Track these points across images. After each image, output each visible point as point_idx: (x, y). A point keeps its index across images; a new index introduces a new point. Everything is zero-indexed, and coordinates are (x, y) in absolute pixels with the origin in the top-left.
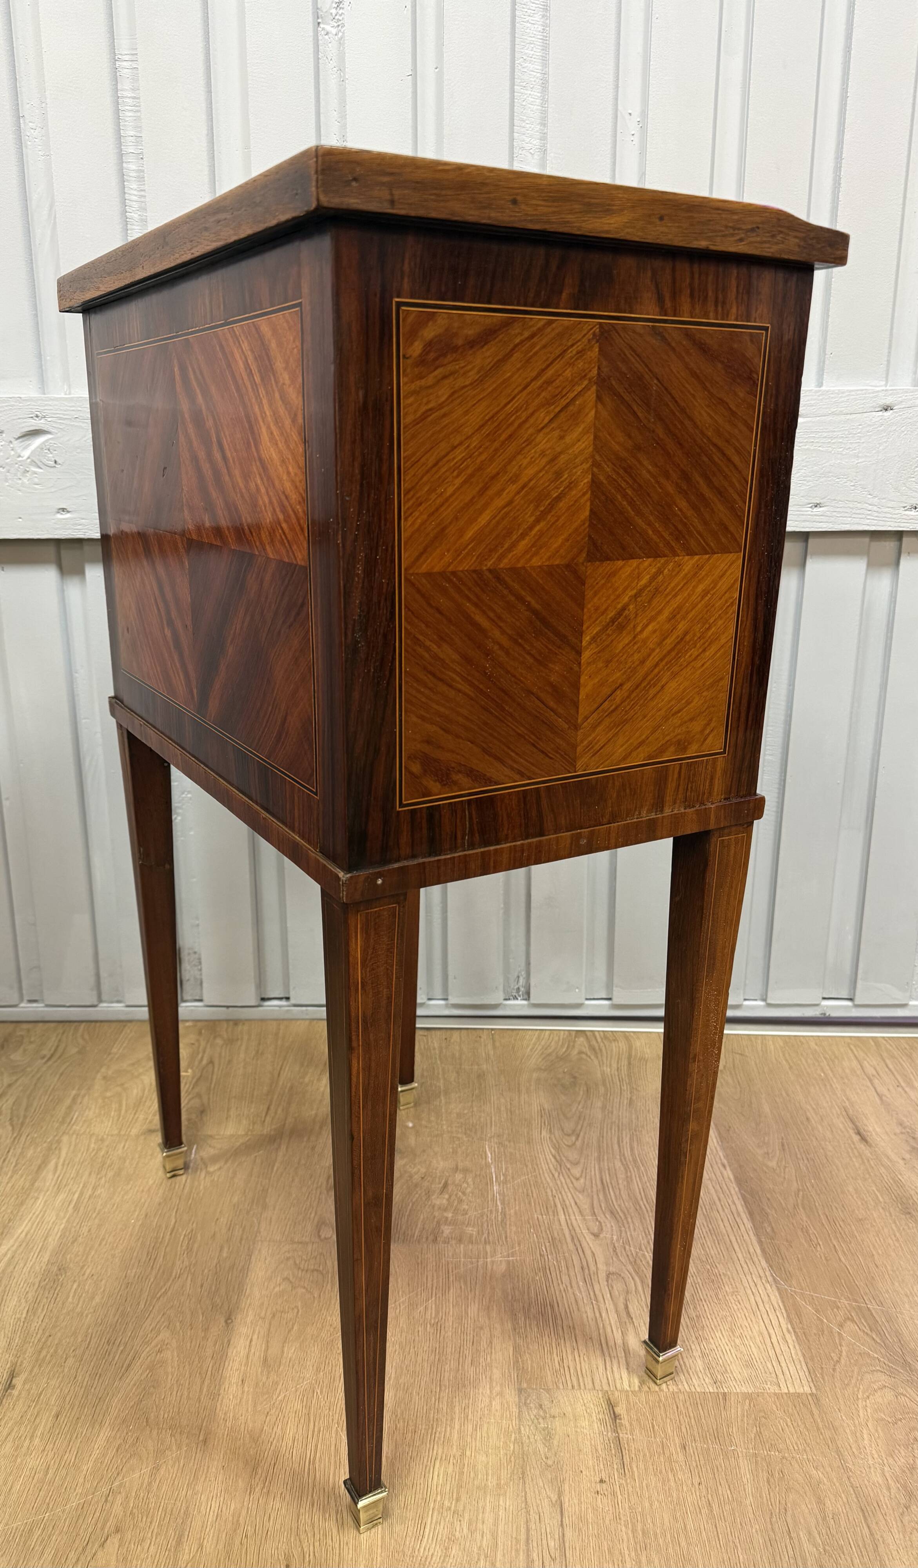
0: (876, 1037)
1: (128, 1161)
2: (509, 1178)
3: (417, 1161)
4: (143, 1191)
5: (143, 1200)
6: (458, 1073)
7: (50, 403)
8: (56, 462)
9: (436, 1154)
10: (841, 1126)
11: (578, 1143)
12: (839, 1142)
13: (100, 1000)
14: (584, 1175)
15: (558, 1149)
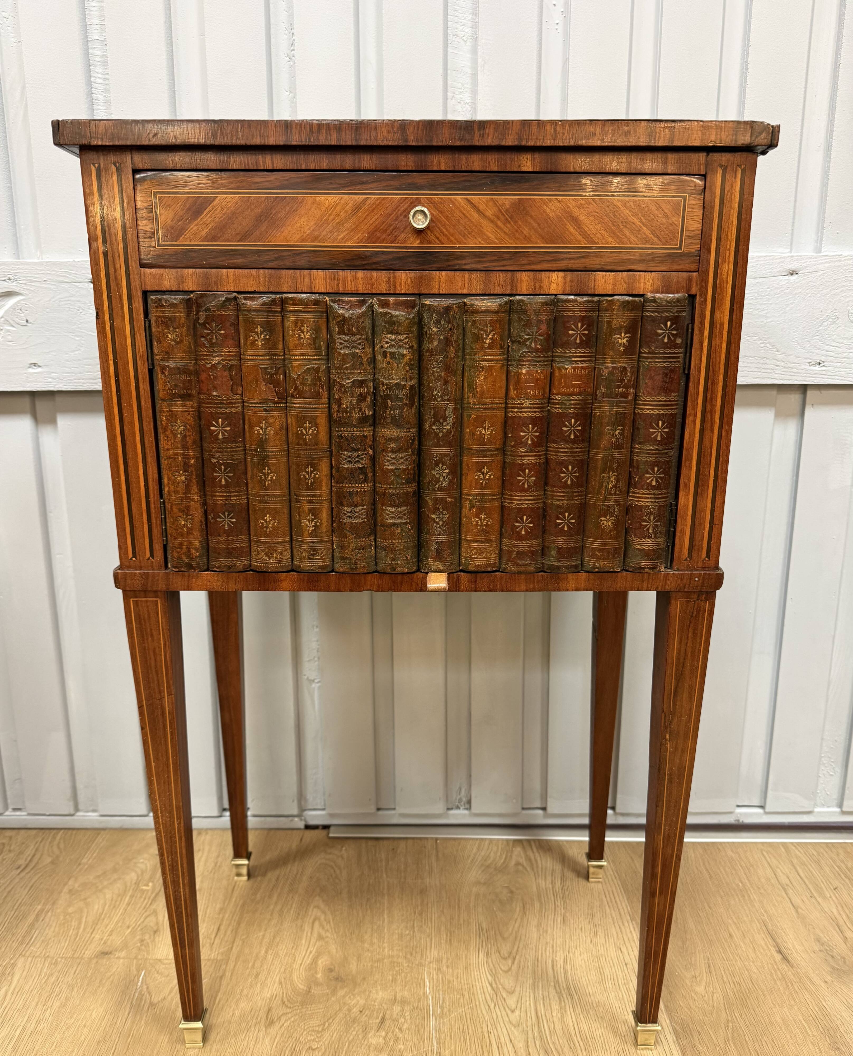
0: (785, 843)
1: (76, 989)
2: (445, 1010)
3: (356, 991)
4: (85, 1026)
5: (83, 1038)
6: (402, 888)
7: (21, 267)
8: (27, 321)
9: (376, 982)
10: (762, 943)
11: (514, 967)
12: (762, 962)
13: (77, 809)
14: (519, 1005)
15: (494, 975)
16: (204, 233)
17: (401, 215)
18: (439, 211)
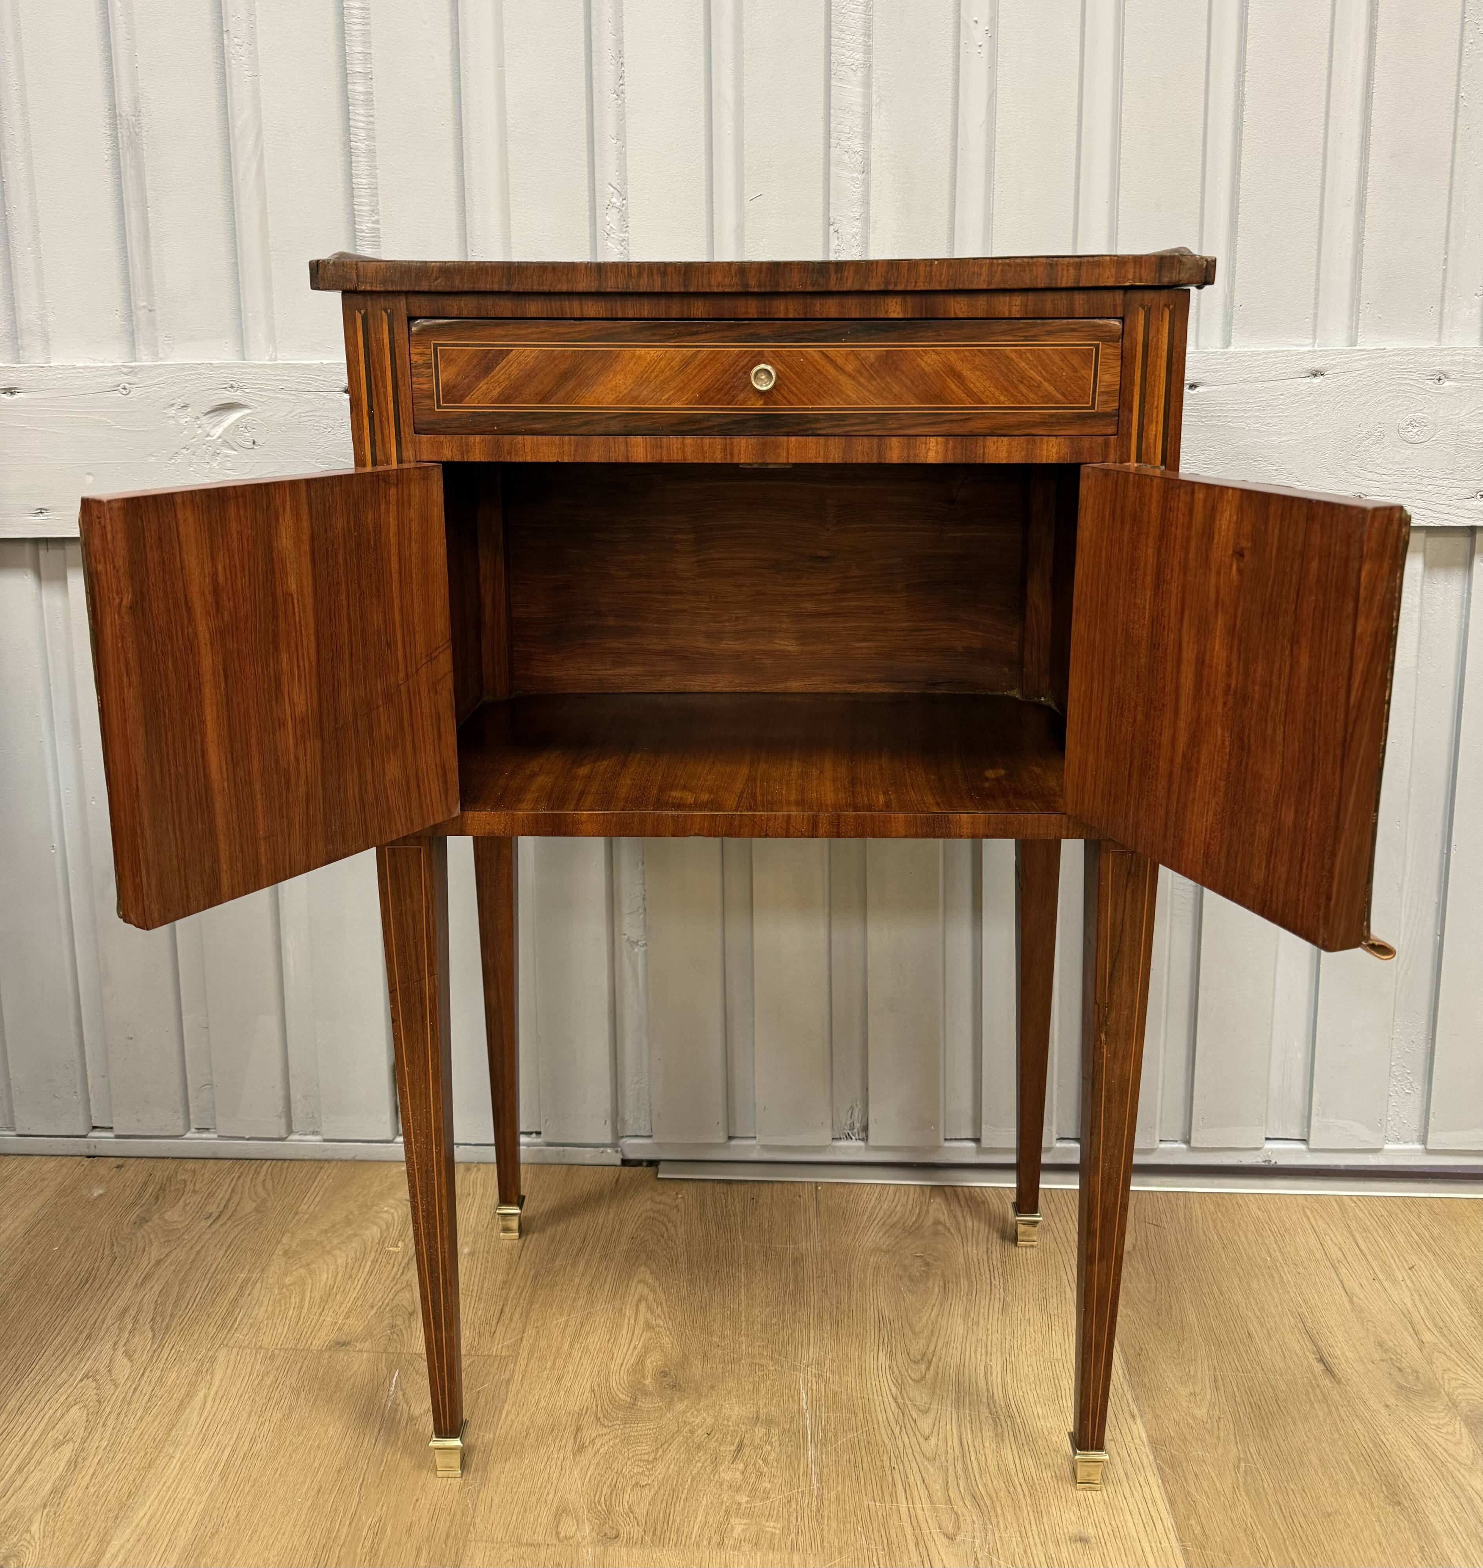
3: (701, 1404)
6: (765, 1254)
9: (729, 1392)
10: (1295, 1347)
13: (290, 1130)
15: (900, 1386)
16: (495, 393)
17: (739, 371)
18: (787, 367)
